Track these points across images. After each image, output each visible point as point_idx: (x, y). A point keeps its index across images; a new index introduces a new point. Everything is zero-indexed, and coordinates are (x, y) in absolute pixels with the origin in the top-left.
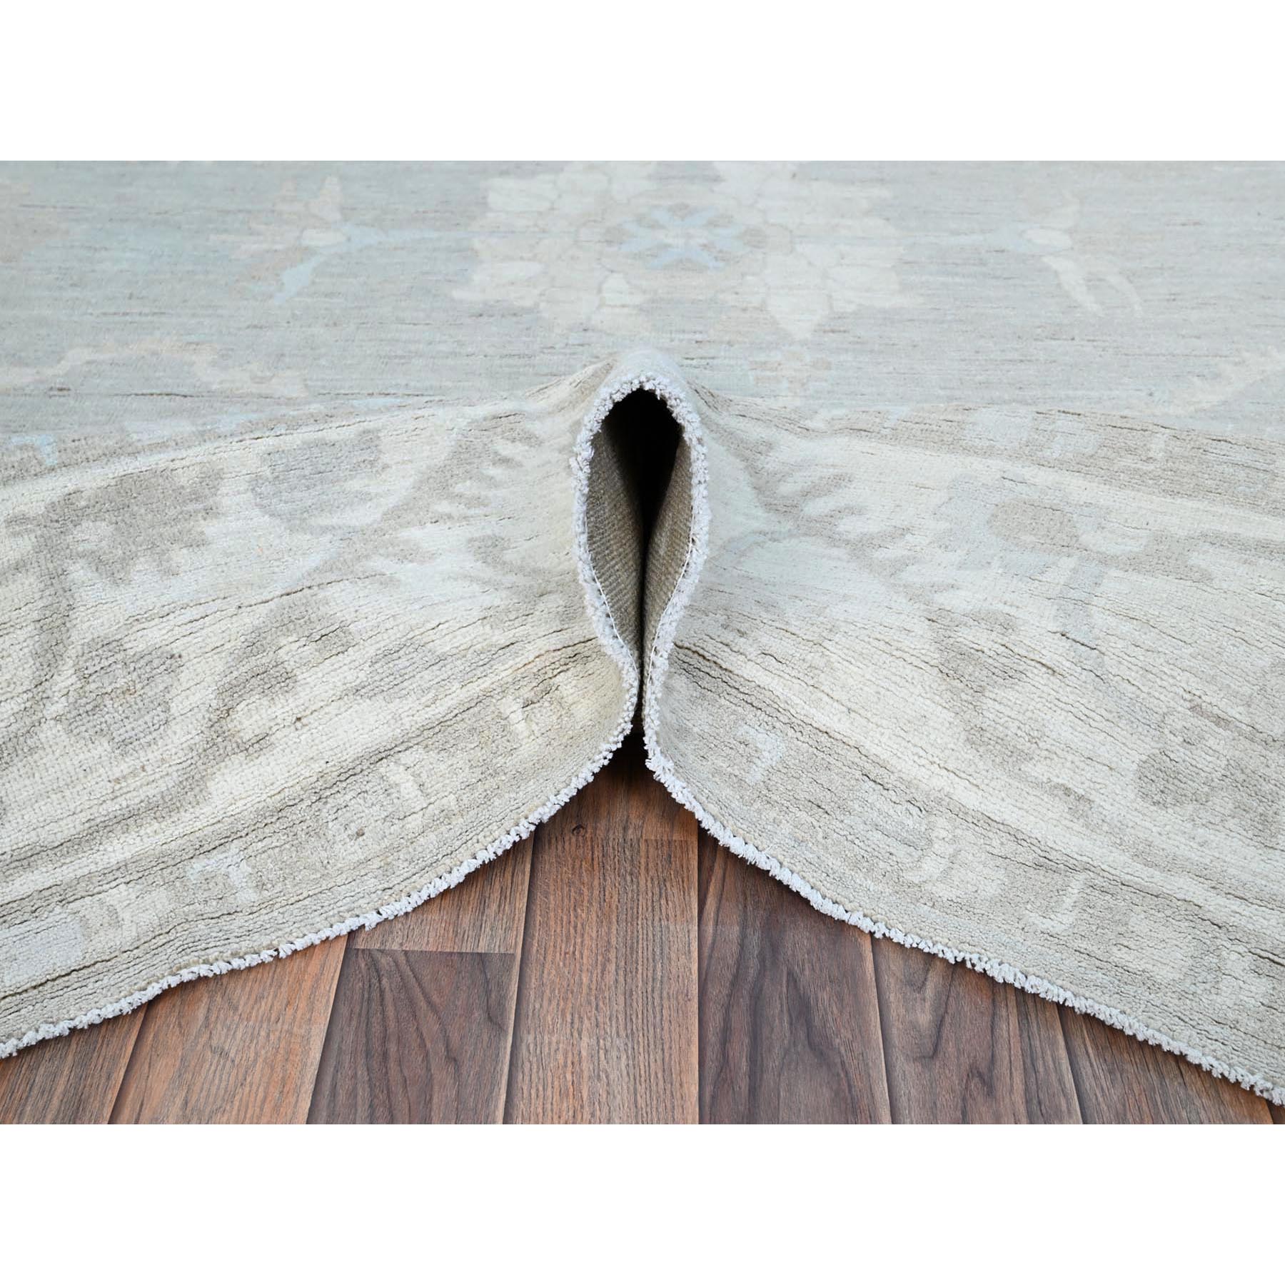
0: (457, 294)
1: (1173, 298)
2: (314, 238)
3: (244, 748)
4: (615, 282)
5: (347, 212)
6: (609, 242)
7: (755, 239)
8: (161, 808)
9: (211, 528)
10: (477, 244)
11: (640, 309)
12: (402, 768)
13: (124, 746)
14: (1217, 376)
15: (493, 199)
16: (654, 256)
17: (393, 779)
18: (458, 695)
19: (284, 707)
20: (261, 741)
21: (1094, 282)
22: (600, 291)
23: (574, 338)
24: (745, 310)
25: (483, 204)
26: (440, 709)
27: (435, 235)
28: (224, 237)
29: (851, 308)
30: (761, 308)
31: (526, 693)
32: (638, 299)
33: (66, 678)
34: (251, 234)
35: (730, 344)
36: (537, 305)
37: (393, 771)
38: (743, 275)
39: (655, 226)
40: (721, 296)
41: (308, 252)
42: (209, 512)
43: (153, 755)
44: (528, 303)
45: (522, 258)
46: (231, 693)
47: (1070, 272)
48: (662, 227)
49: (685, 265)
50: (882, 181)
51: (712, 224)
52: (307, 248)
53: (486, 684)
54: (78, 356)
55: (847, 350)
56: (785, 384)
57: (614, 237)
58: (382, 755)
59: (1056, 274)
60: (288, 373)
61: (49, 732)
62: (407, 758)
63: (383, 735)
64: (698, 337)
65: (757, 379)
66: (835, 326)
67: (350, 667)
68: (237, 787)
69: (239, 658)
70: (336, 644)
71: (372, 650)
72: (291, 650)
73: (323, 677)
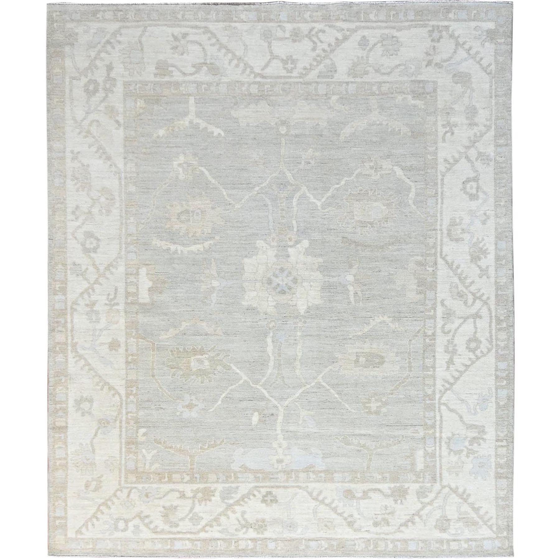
3: (205, 531)
4: (270, 298)
8: (194, 533)
9: (213, 498)
11: (275, 307)
13: (194, 525)
18: (228, 537)
19: (211, 529)
20: (207, 532)
21: (355, 294)
22: (267, 301)
26: (226, 537)
31: (236, 541)
33: (191, 515)
35: (290, 317)
37: (219, 542)
40: (289, 302)
42: (213, 495)
43: (196, 527)
46: (207, 525)
47: (352, 291)
49: (283, 291)
58: (218, 539)
60: (219, 328)
61: (187, 519)
63: (219, 537)
65: (294, 327)
66: (308, 310)
67: (219, 528)
68: (203, 535)
69: (209, 522)
70: (219, 525)
71: (222, 528)
72: (214, 523)
73: (216, 528)
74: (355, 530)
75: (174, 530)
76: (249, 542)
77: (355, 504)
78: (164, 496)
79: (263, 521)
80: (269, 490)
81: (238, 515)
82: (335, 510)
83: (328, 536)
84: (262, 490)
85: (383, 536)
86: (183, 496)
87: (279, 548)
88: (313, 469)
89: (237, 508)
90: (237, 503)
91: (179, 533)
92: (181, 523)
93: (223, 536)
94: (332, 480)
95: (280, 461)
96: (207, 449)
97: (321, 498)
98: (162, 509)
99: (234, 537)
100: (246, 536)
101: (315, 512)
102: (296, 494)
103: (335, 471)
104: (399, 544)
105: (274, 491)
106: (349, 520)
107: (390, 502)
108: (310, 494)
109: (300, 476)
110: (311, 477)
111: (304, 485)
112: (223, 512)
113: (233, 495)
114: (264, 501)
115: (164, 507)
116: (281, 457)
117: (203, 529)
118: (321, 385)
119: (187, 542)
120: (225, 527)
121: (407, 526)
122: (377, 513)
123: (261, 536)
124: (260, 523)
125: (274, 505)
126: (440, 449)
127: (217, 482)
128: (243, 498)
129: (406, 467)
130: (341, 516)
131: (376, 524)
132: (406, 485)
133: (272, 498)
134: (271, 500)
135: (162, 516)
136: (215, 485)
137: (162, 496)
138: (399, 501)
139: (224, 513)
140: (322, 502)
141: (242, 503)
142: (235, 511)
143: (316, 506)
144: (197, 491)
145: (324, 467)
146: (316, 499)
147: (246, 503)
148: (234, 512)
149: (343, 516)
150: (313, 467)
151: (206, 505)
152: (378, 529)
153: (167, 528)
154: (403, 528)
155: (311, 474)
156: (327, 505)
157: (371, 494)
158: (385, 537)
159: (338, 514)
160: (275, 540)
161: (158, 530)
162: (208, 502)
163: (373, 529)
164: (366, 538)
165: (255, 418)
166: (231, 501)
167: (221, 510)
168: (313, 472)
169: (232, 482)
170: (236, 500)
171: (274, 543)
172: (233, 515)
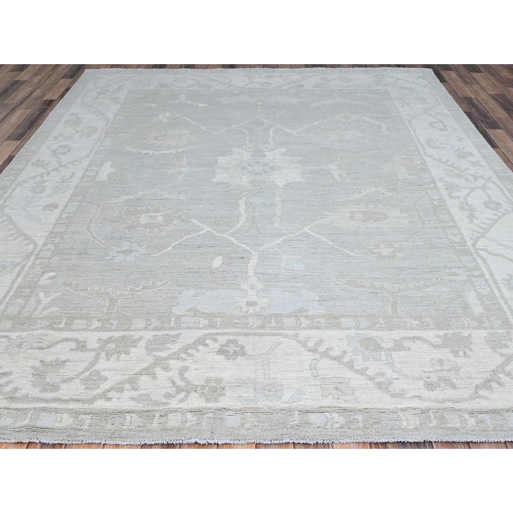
0: (213, 180)
1: (355, 178)
2: (182, 170)
3: (106, 398)
4: (244, 177)
5: (189, 164)
6: (243, 169)
7: (273, 168)
8: (83, 401)
10: (216, 170)
11: (249, 182)
12: (130, 416)
13: (88, 388)
14: (360, 192)
15: (219, 161)
16: (252, 172)
17: (127, 417)
18: (149, 408)
19: (118, 395)
20: (110, 399)
21: (340, 175)
22: (241, 178)
23: (237, 188)
24: (270, 182)
25: (216, 162)
26: (144, 409)
27: (207, 169)
28: (164, 170)
29: (291, 181)
30: (274, 182)
31: (162, 414)
32: (249, 181)
34: (170, 169)
35: (267, 188)
36: (229, 182)
37: (128, 416)
38: (270, 175)
39: (252, 166)
40: (265, 180)
41: (182, 173)
42: (135, 346)
43: (90, 392)
44: (227, 181)
45: (225, 173)
46: (111, 389)
47: (336, 174)
48: (254, 166)
49: (258, 174)
50: (300, 155)
51: (264, 165)
52: (181, 172)
53: (156, 409)
54: (140, 193)
55: (290, 189)
56: (277, 195)
57: (244, 168)
58: (129, 412)
59: (333, 174)
60: (182, 195)
61: (77, 380)
62: (132, 415)
63: (131, 408)
64: (261, 187)
65: (272, 195)
66: (288, 185)
67: (134, 394)
68: (100, 404)
69: (117, 384)
70: (136, 389)
71: (140, 393)
72: (127, 386)
73: (128, 393)
74: (393, 396)
75: (49, 395)
76: (189, 416)
77: (383, 358)
78: (49, 347)
79: (219, 381)
80: (231, 338)
81: (174, 374)
82: (350, 365)
83: (345, 405)
84: (219, 338)
85: (450, 404)
86: (81, 346)
87: (248, 425)
88: (305, 313)
89: (172, 363)
90: (176, 356)
91: (55, 400)
92: (63, 386)
93: (140, 407)
94: (339, 327)
95: (250, 304)
96: (140, 291)
97: (322, 349)
98: (38, 364)
99: (160, 408)
100: (184, 405)
101: (313, 368)
102: (279, 344)
103: (342, 316)
104: (486, 417)
105: (241, 340)
106: (378, 380)
107: (445, 354)
108: (304, 344)
109: (284, 321)
110: (303, 322)
111: (291, 332)
112: (147, 369)
113: (168, 346)
114: (221, 351)
115: (41, 361)
116: (254, 299)
117: (104, 396)
118: (309, 234)
119: (66, 416)
120: (144, 392)
121: (491, 389)
122: (426, 369)
123: (211, 405)
124: (213, 384)
125: (239, 358)
126: (499, 290)
127: (146, 329)
128: (185, 349)
129: (455, 310)
130: (362, 374)
131: (430, 386)
132: (466, 333)
133: (237, 349)
134: (235, 352)
135: (33, 374)
136: (142, 333)
137: (45, 346)
138: (461, 353)
139: (148, 371)
140: (326, 354)
141: (183, 356)
142: (167, 367)
143: (314, 359)
144: (109, 340)
145: (323, 312)
146: (314, 351)
147: (191, 355)
148: (166, 369)
149: (366, 375)
150: (305, 311)
151: (118, 360)
152: (436, 394)
153: (35, 392)
154: (483, 392)
155: (303, 320)
156: (333, 358)
157: (407, 344)
158: (457, 406)
159: (357, 371)
160: (242, 411)
161: (18, 394)
162: (123, 356)
163: (426, 394)
164: (418, 409)
165: (217, 262)
166: (163, 354)
167: (145, 365)
168: (306, 317)
169: (171, 329)
170: (172, 351)
171: (238, 417)
172: (164, 372)
